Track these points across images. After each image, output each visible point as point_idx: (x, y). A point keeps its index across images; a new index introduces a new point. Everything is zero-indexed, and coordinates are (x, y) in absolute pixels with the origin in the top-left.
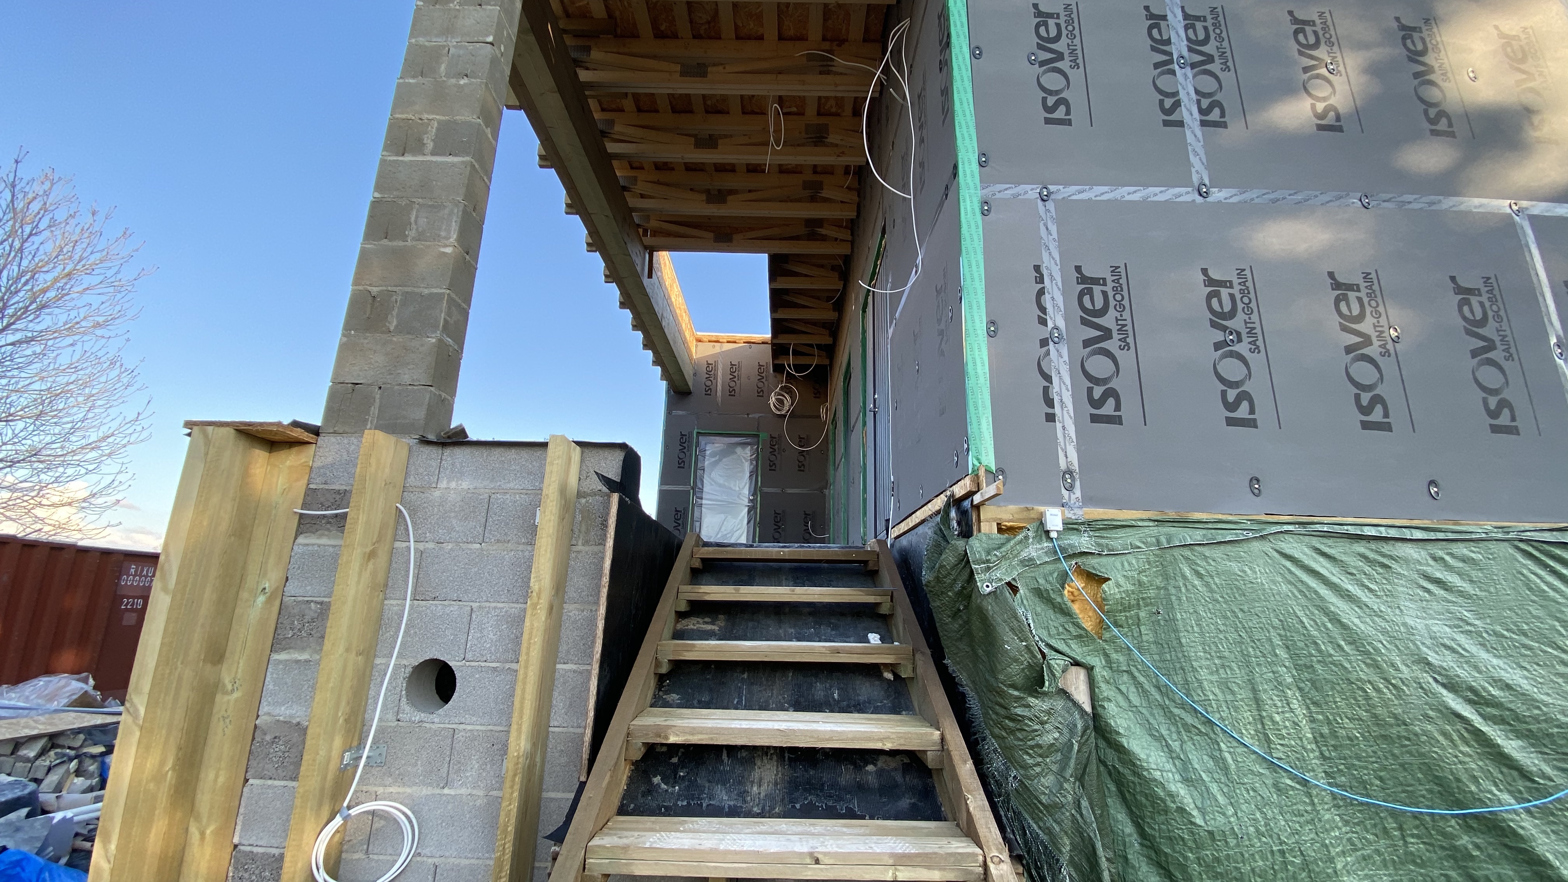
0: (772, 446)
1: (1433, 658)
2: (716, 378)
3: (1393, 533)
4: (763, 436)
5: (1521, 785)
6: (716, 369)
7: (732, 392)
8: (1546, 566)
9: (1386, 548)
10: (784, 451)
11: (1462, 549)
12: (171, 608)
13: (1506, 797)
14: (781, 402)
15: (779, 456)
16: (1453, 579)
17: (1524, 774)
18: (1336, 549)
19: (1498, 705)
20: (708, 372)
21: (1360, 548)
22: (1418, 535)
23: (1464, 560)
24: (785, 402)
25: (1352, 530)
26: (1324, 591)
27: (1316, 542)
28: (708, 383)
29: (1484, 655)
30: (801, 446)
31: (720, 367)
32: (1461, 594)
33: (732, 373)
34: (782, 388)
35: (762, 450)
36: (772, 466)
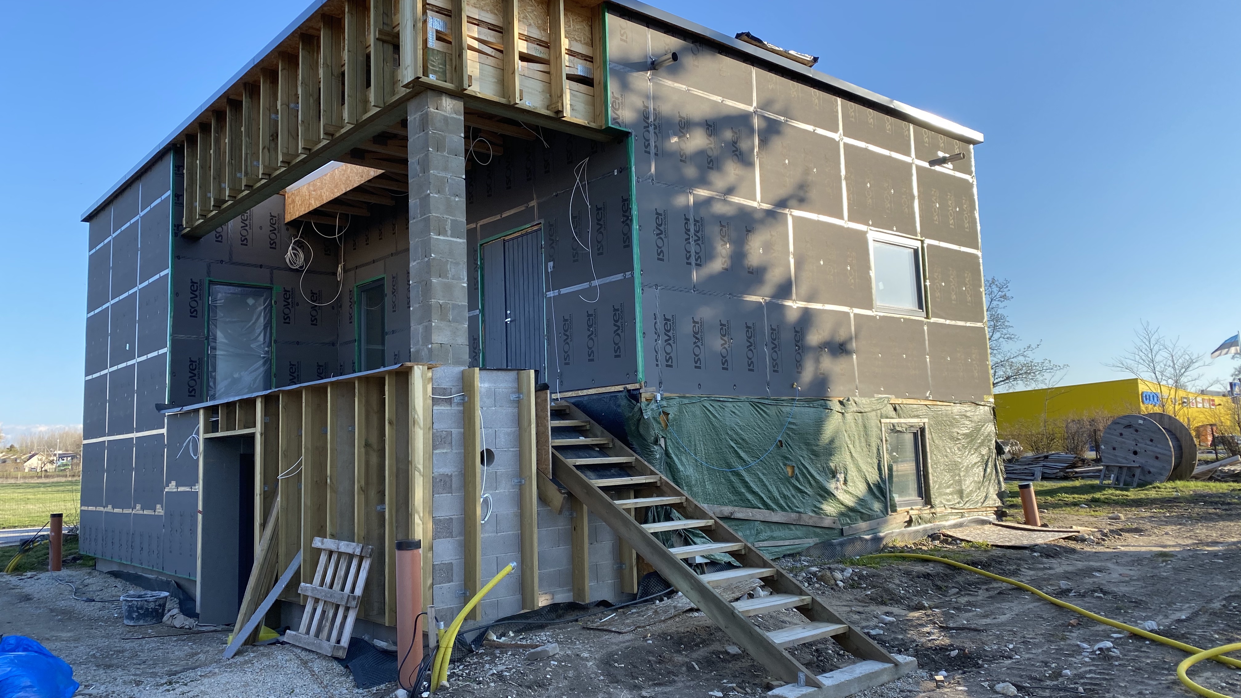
0: (286, 300)
1: (730, 432)
3: (726, 400)
4: (277, 289)
5: (744, 464)
7: (244, 241)
8: (757, 410)
9: (724, 404)
10: (298, 304)
11: (739, 404)
12: (424, 434)
13: (740, 467)
14: (294, 256)
15: (293, 310)
16: (736, 412)
17: (744, 461)
18: (715, 404)
19: (740, 444)
21: (719, 404)
22: (731, 400)
23: (739, 407)
24: (299, 256)
25: (718, 399)
26: (711, 416)
27: (711, 402)
29: (740, 431)
30: (314, 301)
32: (738, 415)
34: (295, 243)
35: (275, 302)
36: (286, 319)
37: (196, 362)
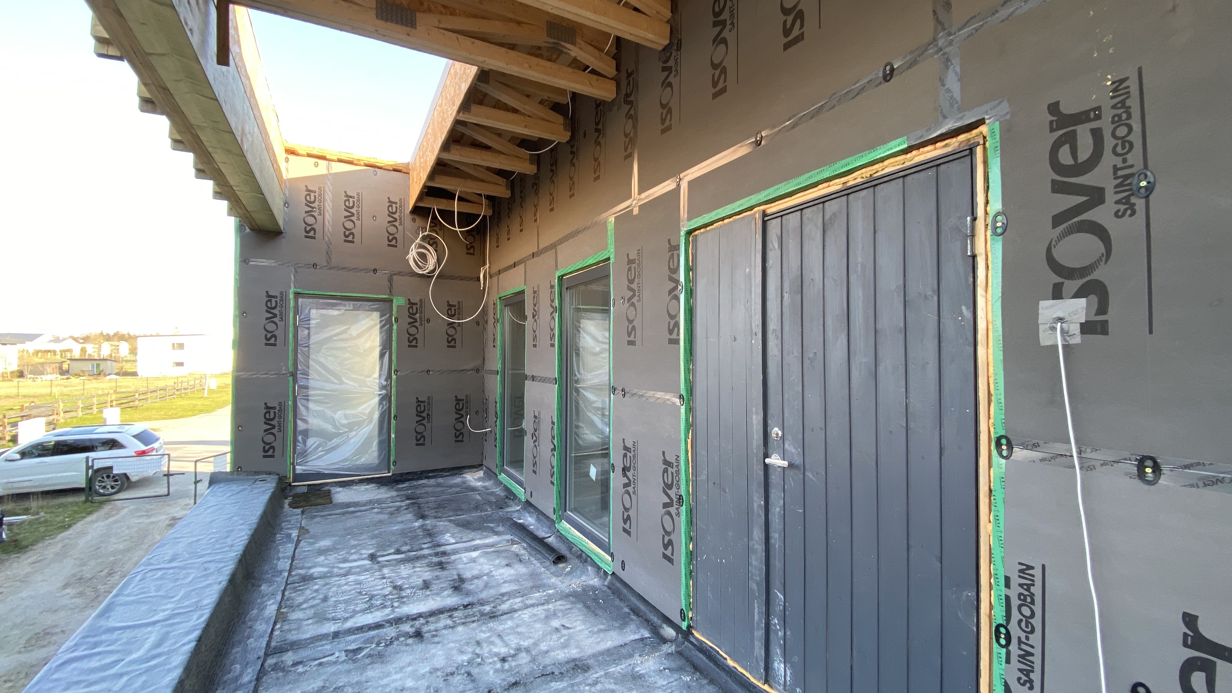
0: (411, 315)
2: (322, 212)
4: (399, 301)
6: (322, 200)
7: (349, 236)
10: (428, 321)
14: (423, 256)
15: (421, 329)
20: (309, 203)
24: (429, 257)
28: (310, 220)
30: (451, 316)
31: (329, 196)
33: (348, 208)
34: (424, 238)
35: (397, 320)
36: (412, 342)
37: (274, 408)
